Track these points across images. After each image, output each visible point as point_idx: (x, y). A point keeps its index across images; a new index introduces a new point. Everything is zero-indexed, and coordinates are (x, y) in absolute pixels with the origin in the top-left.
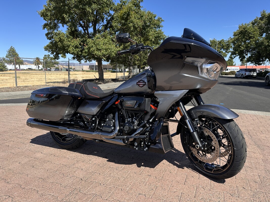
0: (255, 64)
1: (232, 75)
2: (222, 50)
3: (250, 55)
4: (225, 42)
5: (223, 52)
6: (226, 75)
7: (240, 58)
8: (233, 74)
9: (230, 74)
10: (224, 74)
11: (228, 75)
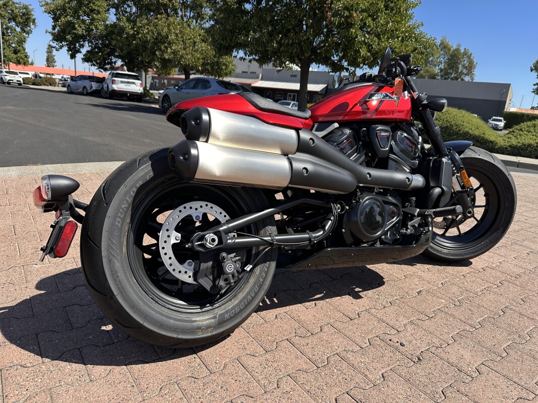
0: (98, 68)
1: (48, 85)
2: (13, 24)
3: (89, 49)
4: (17, 5)
5: (15, 30)
6: (34, 84)
7: (70, 52)
8: (51, 85)
9: (45, 85)
10: (31, 83)
11: (41, 85)
